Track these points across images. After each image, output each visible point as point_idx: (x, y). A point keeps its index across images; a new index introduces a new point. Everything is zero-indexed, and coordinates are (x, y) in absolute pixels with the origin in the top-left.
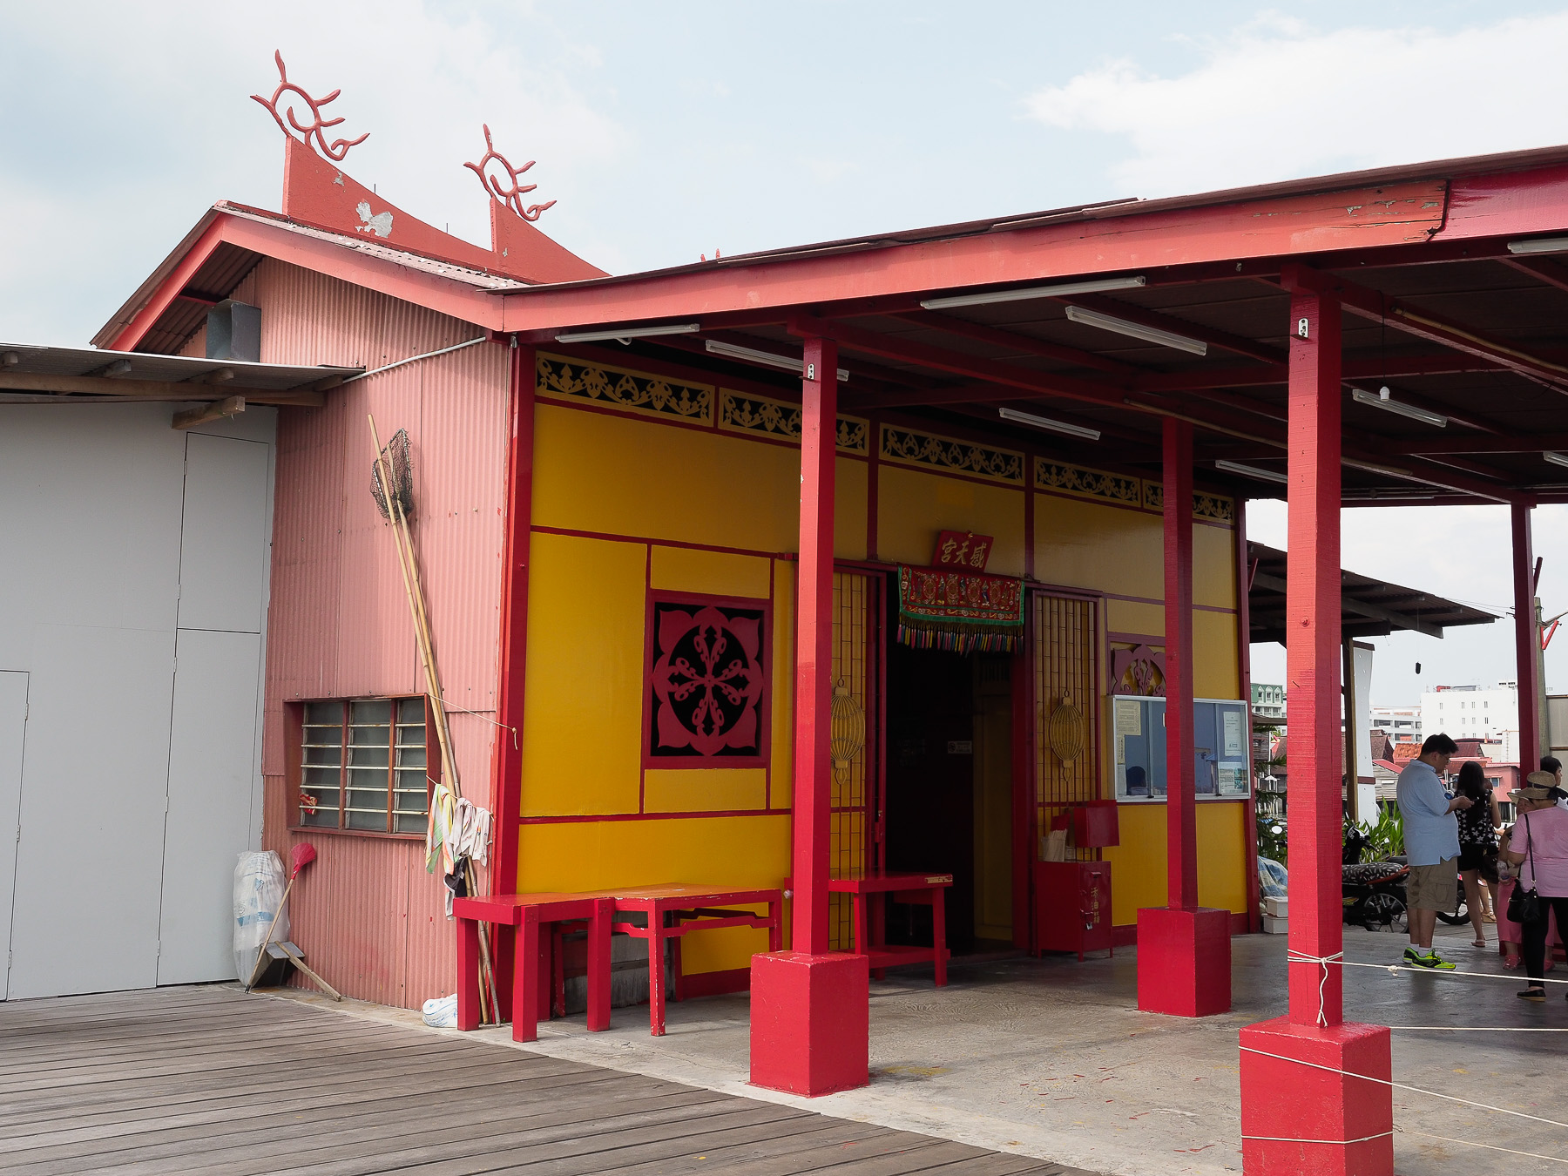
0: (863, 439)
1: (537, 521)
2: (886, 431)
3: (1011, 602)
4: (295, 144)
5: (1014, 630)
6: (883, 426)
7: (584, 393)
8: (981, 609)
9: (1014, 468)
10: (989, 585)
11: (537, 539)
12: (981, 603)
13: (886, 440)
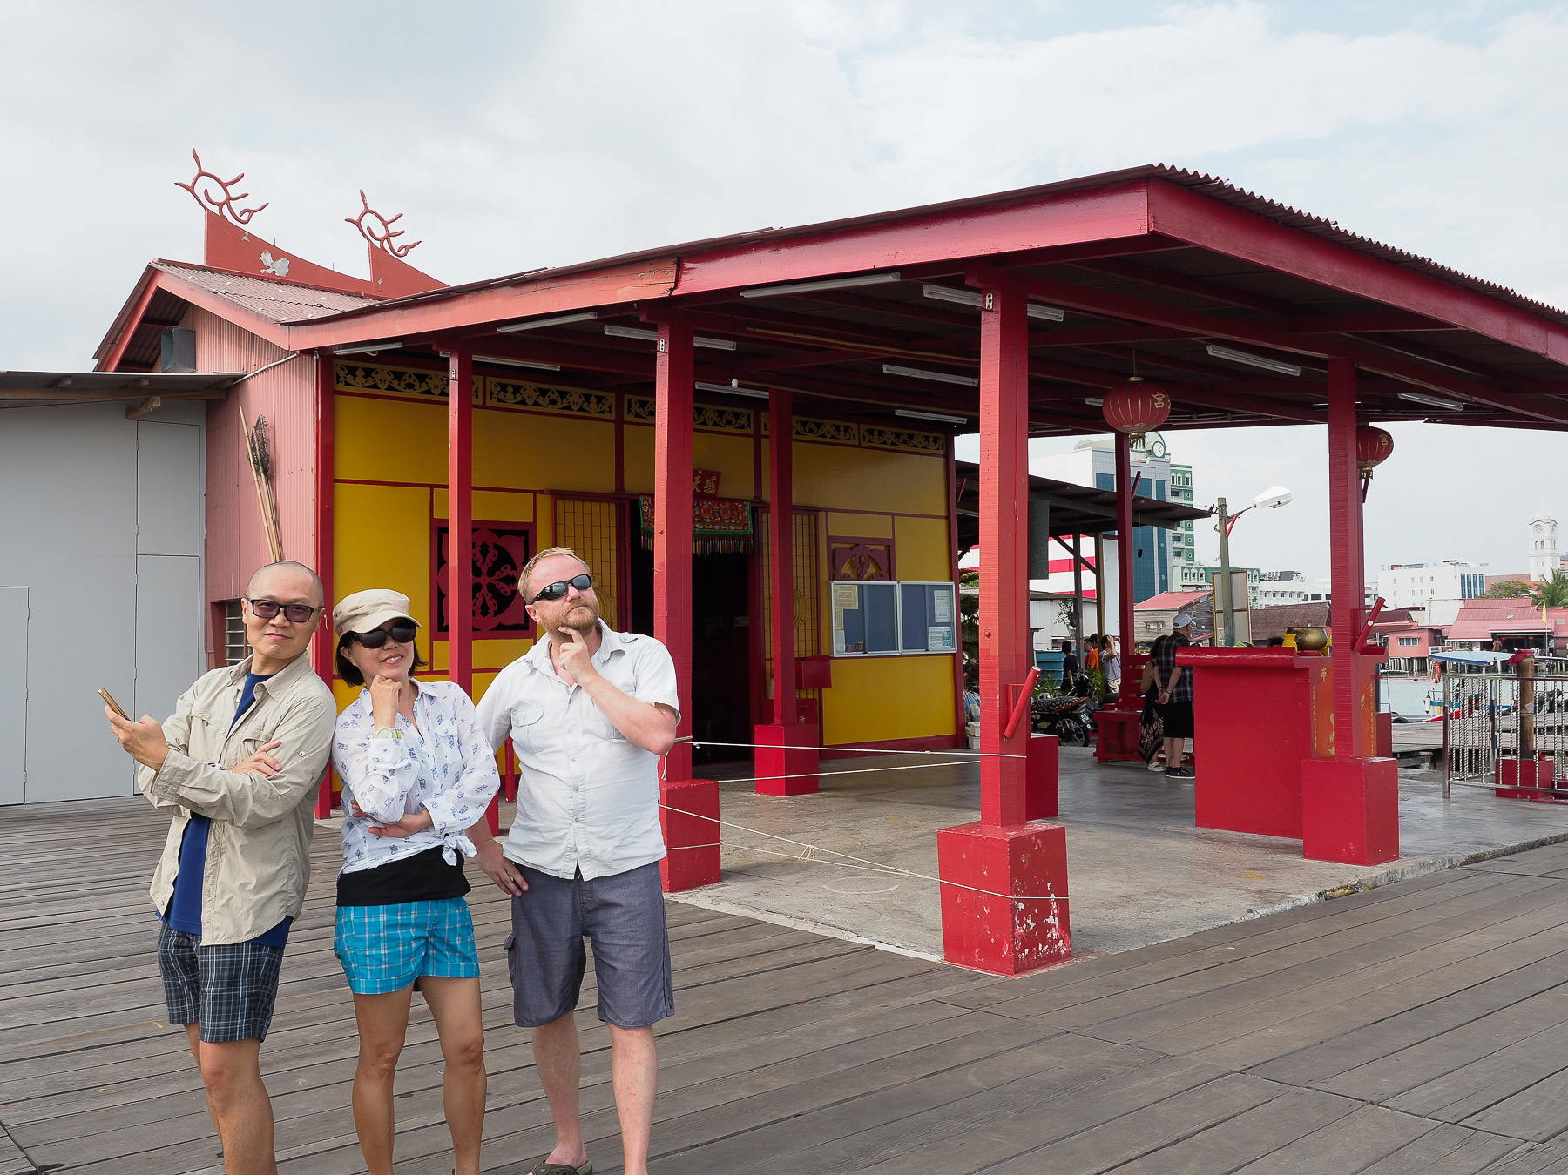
0: (610, 407)
1: (340, 475)
2: (629, 401)
3: (741, 518)
4: (210, 214)
5: (745, 537)
6: (627, 397)
7: (375, 386)
8: (713, 523)
9: (744, 421)
10: (719, 506)
11: (341, 489)
12: (713, 520)
13: (630, 406)
